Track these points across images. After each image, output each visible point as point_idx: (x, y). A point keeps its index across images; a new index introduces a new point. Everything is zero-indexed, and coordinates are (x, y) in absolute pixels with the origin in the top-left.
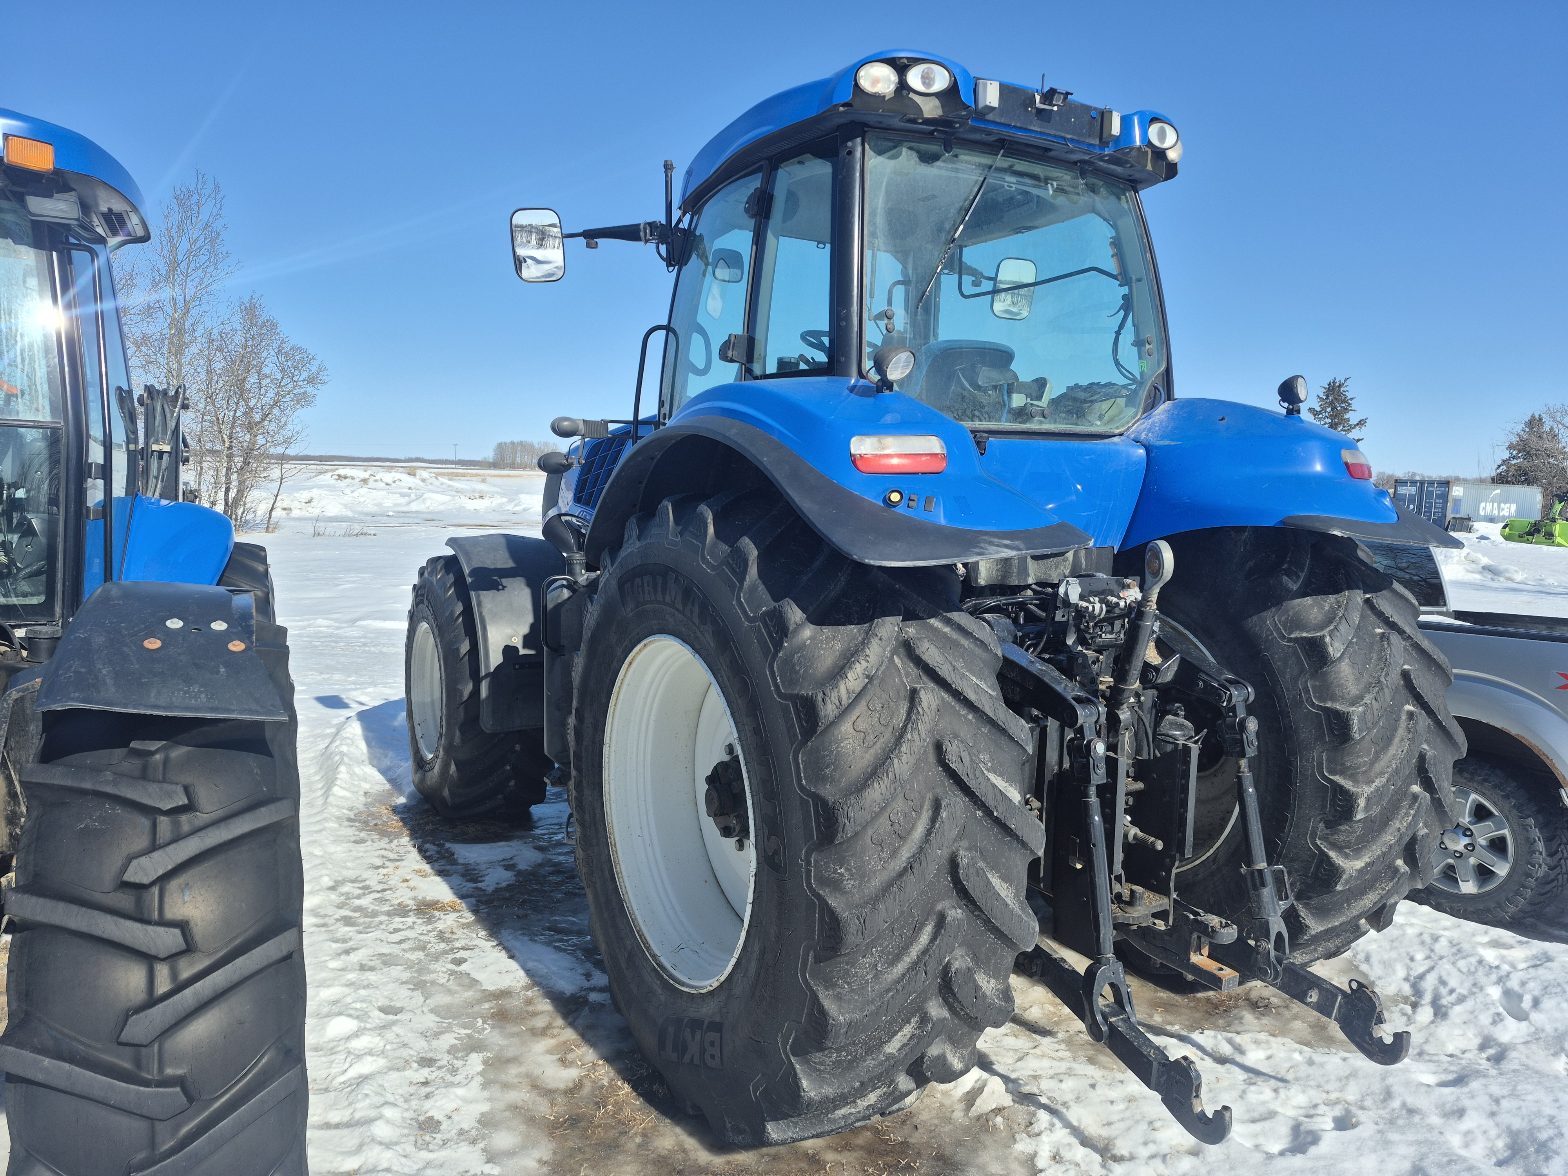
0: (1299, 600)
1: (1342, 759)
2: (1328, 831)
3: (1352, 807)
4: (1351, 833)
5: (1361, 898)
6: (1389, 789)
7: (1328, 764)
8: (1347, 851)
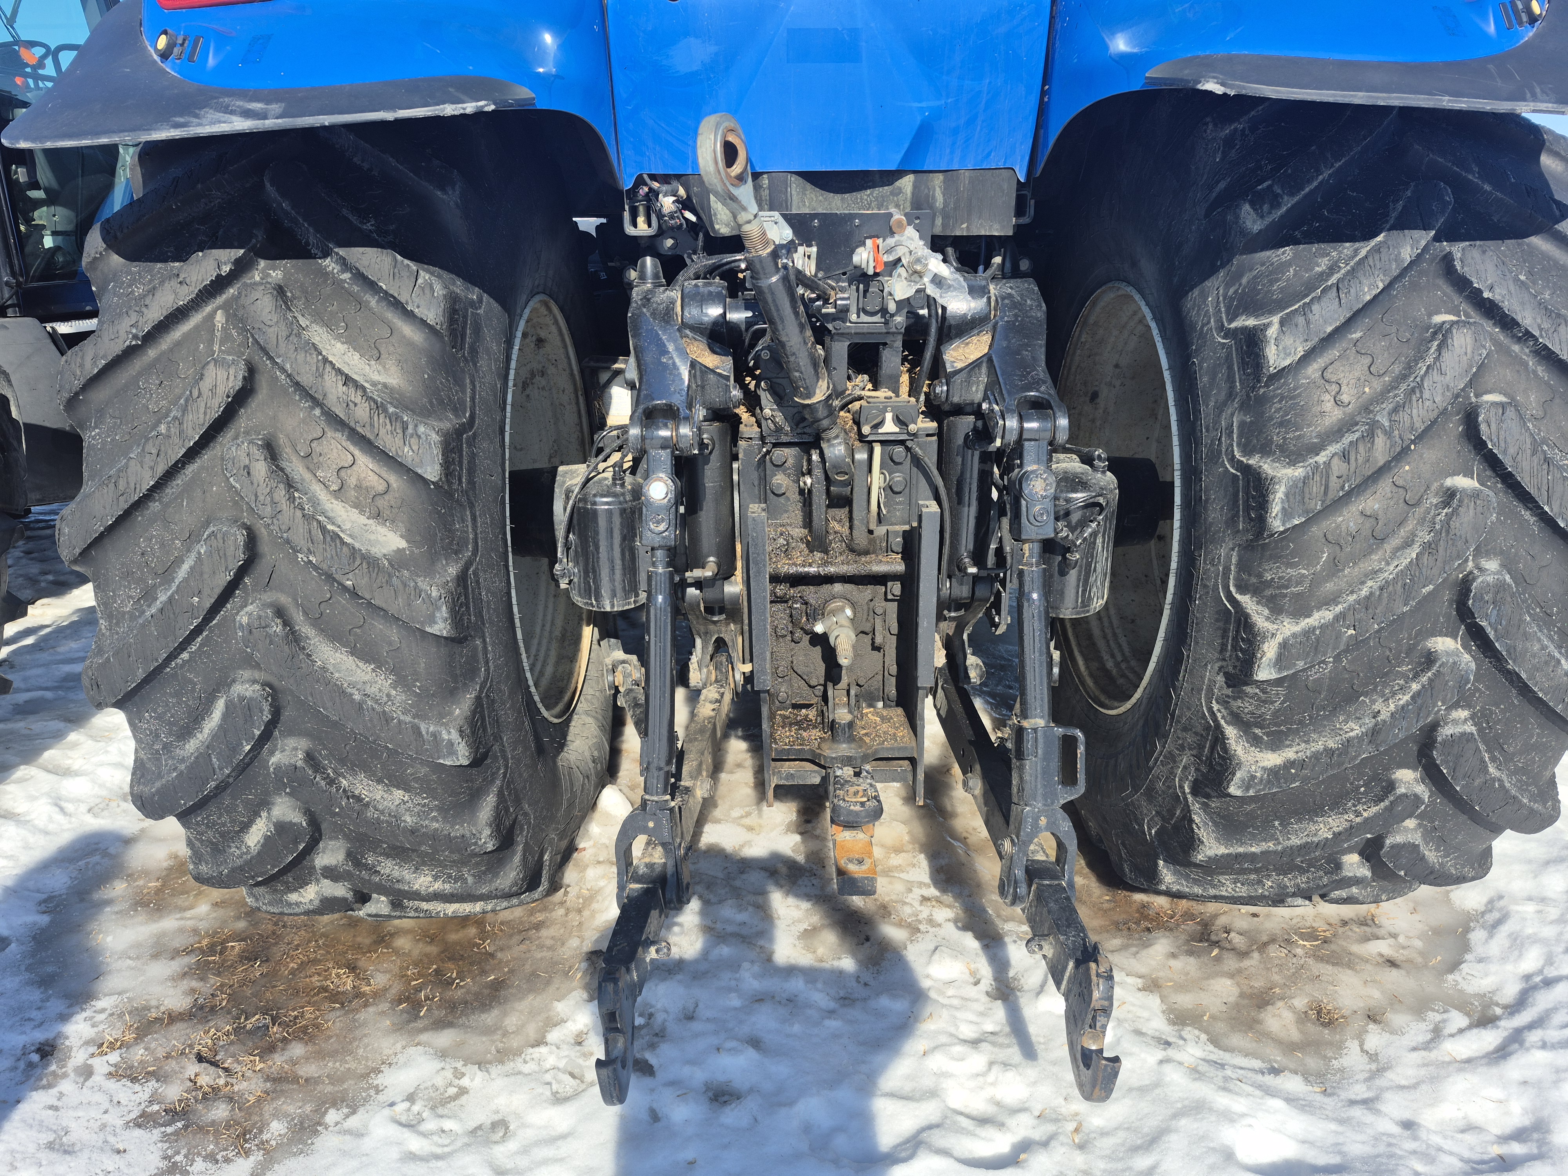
0: (1268, 253)
1: (1260, 564)
2: (1229, 692)
3: (1254, 655)
4: (1265, 702)
5: (1311, 820)
6: (1339, 635)
7: (1238, 572)
8: (1257, 731)
